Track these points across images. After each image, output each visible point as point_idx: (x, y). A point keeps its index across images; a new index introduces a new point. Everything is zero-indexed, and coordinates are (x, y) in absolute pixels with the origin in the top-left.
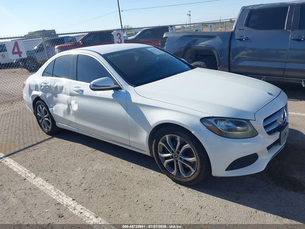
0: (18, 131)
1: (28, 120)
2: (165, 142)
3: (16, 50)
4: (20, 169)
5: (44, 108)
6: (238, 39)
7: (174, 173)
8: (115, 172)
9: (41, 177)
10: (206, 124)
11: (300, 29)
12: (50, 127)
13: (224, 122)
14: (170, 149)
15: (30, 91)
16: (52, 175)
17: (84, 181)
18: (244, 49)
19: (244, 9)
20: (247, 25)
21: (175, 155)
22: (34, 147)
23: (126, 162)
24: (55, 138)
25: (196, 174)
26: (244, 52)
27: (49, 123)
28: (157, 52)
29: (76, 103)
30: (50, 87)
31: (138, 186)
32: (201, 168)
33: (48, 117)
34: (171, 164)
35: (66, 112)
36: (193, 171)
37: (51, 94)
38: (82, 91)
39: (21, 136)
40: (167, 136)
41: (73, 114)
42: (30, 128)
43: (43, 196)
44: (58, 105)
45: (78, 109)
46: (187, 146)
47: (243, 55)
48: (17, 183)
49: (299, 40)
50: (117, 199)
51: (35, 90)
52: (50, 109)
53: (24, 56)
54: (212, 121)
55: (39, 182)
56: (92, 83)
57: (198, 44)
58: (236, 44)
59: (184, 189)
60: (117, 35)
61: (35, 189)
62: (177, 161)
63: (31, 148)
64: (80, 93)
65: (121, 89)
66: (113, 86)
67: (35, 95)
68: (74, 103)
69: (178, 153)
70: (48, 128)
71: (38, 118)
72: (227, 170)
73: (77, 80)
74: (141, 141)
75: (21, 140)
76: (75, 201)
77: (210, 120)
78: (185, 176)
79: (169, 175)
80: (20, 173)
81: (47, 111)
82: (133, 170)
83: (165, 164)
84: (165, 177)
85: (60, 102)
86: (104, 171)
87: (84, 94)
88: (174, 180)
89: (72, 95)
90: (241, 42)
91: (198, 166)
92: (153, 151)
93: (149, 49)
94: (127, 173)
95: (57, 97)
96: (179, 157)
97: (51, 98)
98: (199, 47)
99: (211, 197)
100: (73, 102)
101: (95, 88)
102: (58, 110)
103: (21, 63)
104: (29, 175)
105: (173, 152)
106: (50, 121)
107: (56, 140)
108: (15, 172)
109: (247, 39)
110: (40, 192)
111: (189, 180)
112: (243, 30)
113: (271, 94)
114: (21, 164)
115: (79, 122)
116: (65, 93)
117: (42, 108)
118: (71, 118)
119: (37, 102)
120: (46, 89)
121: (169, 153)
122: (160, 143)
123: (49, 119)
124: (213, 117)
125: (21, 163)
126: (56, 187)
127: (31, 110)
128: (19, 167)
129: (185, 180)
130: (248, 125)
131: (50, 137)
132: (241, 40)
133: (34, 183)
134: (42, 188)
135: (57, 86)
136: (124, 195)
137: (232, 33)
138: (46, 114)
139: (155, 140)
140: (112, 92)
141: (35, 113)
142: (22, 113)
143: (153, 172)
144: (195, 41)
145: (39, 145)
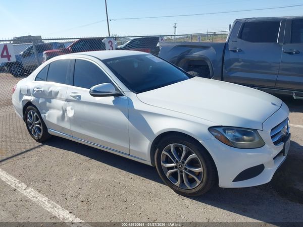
0: (4, 138)
1: (15, 126)
2: (169, 151)
3: (5, 54)
4: (9, 179)
5: (35, 114)
6: (231, 51)
7: (178, 184)
8: (113, 182)
9: (33, 187)
10: (215, 134)
11: (291, 42)
12: (41, 134)
13: (231, 131)
14: (174, 158)
15: (21, 95)
16: (45, 185)
17: (81, 192)
18: (237, 60)
19: (237, 22)
20: (240, 37)
21: (179, 165)
22: (23, 154)
23: (124, 172)
24: (46, 146)
25: (202, 185)
26: (236, 64)
27: (40, 130)
28: (156, 60)
29: (72, 109)
30: (43, 92)
31: (139, 197)
32: (208, 179)
33: (39, 124)
34: (175, 175)
35: (60, 118)
36: (199, 182)
37: (44, 100)
38: (80, 97)
39: (9, 143)
40: (172, 146)
41: (68, 121)
42: (18, 134)
43: (36, 208)
44: (51, 111)
45: (74, 116)
46: (193, 155)
47: (236, 66)
48: (6, 194)
49: (291, 53)
50: (118, 211)
51: (27, 95)
52: (42, 115)
53: (13, 60)
54: (220, 130)
55: (30, 193)
56: (93, 88)
57: (192, 53)
58: (230, 56)
59: (188, 201)
60: (109, 43)
61: (26, 201)
62: (181, 172)
63: (20, 156)
64: (78, 99)
65: (122, 95)
66: (114, 92)
67: (27, 100)
68: (70, 110)
69: (183, 163)
70: (39, 135)
71: (28, 125)
72: (234, 181)
73: (74, 86)
74: (142, 150)
75: (9, 147)
76: (72, 214)
77: (218, 129)
78: (189, 188)
79: (172, 186)
80: (9, 183)
81: (39, 117)
82: (132, 180)
83: (167, 175)
84: (167, 188)
85: (54, 108)
86: (101, 181)
87: (81, 100)
88: (177, 192)
89: (68, 100)
90: (235, 53)
91: (204, 177)
92: (156, 160)
93: (148, 57)
94: (127, 184)
95: (50, 102)
96: (183, 168)
97: (44, 103)
98: (193, 57)
99: (217, 209)
100: (68, 108)
101: (95, 94)
102: (52, 116)
103: (6, 68)
104: (20, 185)
105: (177, 162)
106: (41, 128)
107: (46, 147)
108: (3, 181)
109: (240, 51)
110: (33, 204)
111: (193, 191)
112: (236, 41)
113: (275, 105)
114: (10, 174)
115: (75, 129)
116: (60, 99)
117: (34, 113)
118: (66, 125)
119: (28, 108)
120: (39, 94)
121: (172, 163)
122: (164, 152)
123: (41, 126)
124: (222, 126)
125: (10, 172)
126: (50, 199)
127: (20, 116)
128: (8, 177)
129: (189, 192)
130: (255, 135)
131: (41, 144)
132: (235, 51)
133: (25, 194)
134: (34, 200)
135: (51, 91)
136: (125, 207)
137: (226, 45)
138: (37, 120)
139: (158, 149)
140: (112, 98)
141: (25, 119)
142: (8, 119)
143: (153, 183)
144: (189, 51)
145: (28, 153)
